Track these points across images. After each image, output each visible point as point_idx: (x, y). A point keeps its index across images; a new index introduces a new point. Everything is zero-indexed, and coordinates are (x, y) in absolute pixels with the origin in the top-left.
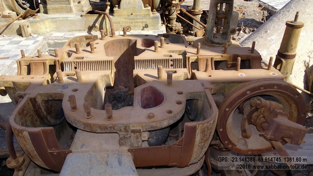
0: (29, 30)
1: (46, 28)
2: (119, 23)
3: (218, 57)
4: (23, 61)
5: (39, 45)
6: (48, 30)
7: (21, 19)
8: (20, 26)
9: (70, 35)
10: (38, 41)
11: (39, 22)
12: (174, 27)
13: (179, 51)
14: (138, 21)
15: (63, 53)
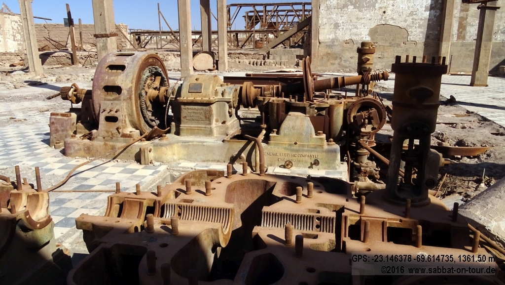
0: (151, 156)
1: (174, 154)
2: (275, 155)
3: (394, 221)
4: (115, 198)
5: (158, 177)
6: (176, 157)
7: (144, 141)
8: (140, 149)
9: (203, 167)
10: (159, 171)
11: (166, 145)
12: (363, 167)
13: (334, 205)
14: (304, 153)
15: (169, 192)
